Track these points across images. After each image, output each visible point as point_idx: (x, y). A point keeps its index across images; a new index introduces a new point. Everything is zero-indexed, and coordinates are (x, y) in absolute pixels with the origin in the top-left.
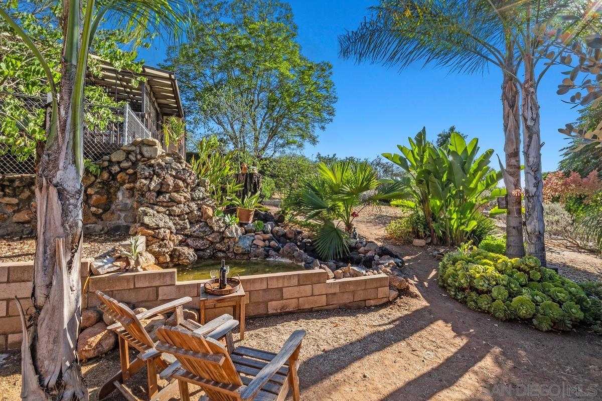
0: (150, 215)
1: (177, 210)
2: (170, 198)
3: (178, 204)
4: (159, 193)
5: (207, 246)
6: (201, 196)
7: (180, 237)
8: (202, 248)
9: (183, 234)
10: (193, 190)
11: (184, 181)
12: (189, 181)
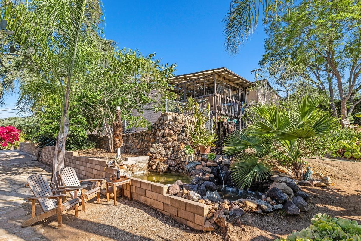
0: (154, 147)
1: (168, 145)
2: (166, 139)
3: (169, 142)
4: (163, 137)
5: (175, 165)
6: (182, 138)
7: (165, 159)
8: (172, 165)
9: (167, 157)
10: (179, 135)
11: (173, 130)
12: (176, 130)
